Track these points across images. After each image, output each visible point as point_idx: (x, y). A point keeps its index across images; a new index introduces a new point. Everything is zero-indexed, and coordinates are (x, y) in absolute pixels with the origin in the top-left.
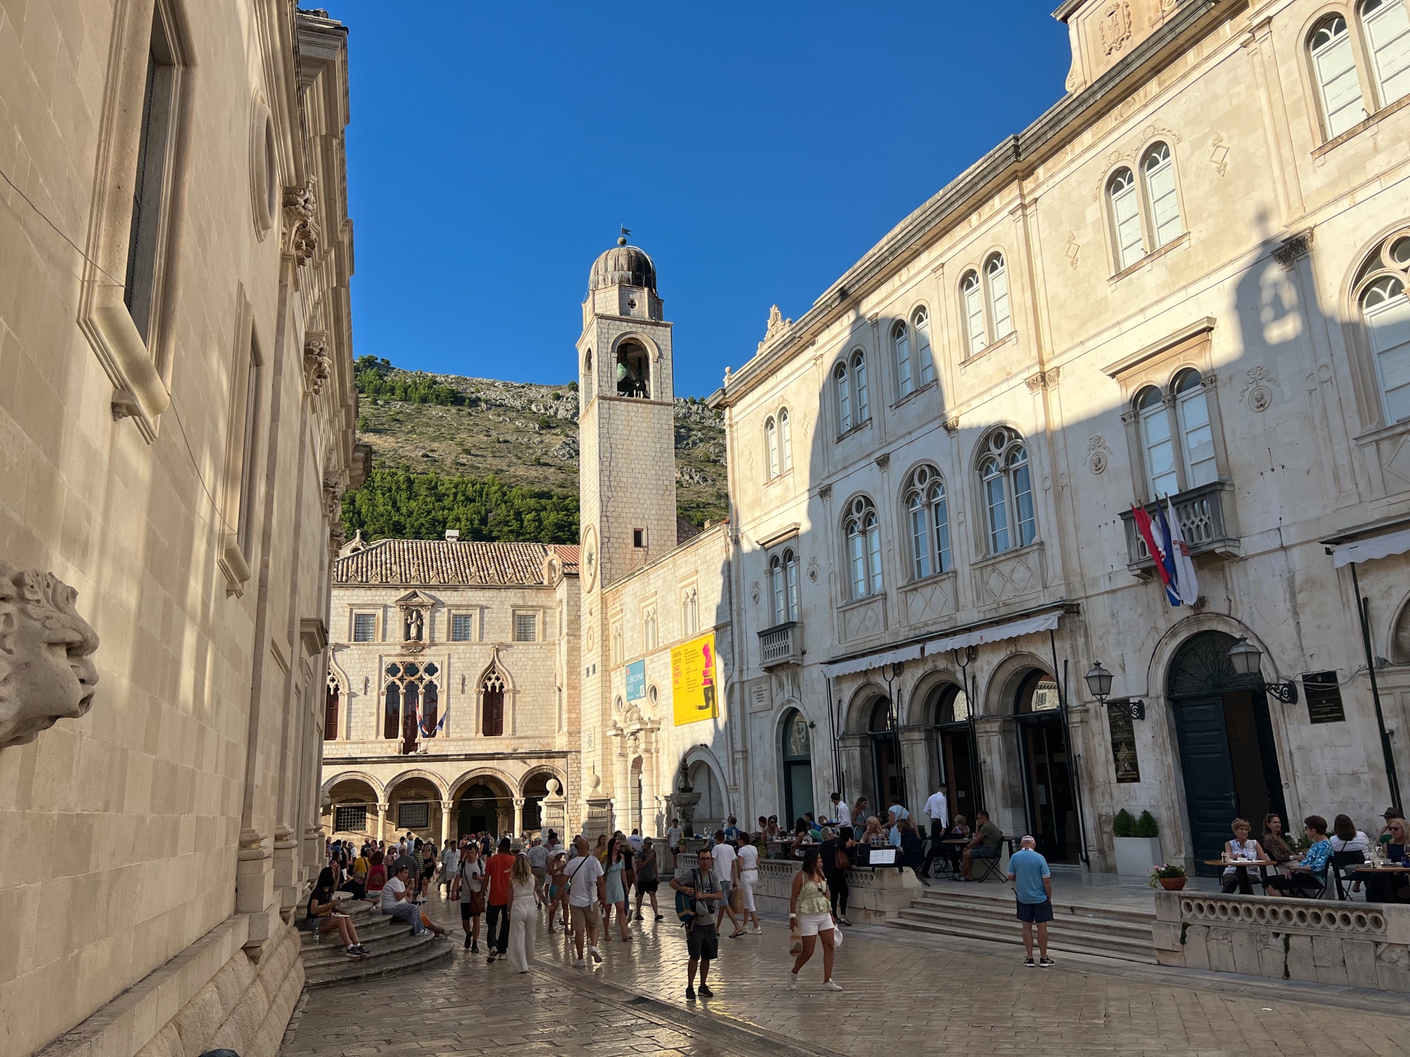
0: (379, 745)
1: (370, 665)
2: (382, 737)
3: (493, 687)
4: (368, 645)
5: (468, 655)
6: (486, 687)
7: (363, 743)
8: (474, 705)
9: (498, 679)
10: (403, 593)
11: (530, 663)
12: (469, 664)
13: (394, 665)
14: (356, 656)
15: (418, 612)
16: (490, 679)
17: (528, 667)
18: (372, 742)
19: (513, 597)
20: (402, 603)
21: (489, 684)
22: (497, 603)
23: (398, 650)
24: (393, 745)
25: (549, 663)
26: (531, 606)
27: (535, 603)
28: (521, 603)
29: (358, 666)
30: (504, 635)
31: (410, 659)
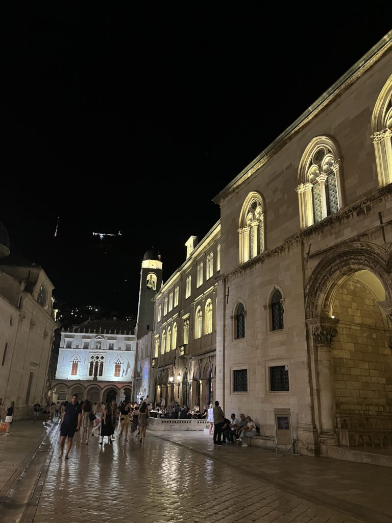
0: (87, 377)
2: (88, 375)
3: (118, 363)
6: (116, 363)
8: (113, 368)
11: (128, 357)
12: (112, 357)
16: (117, 361)
22: (121, 340)
24: (91, 377)
27: (131, 341)
31: (97, 355)
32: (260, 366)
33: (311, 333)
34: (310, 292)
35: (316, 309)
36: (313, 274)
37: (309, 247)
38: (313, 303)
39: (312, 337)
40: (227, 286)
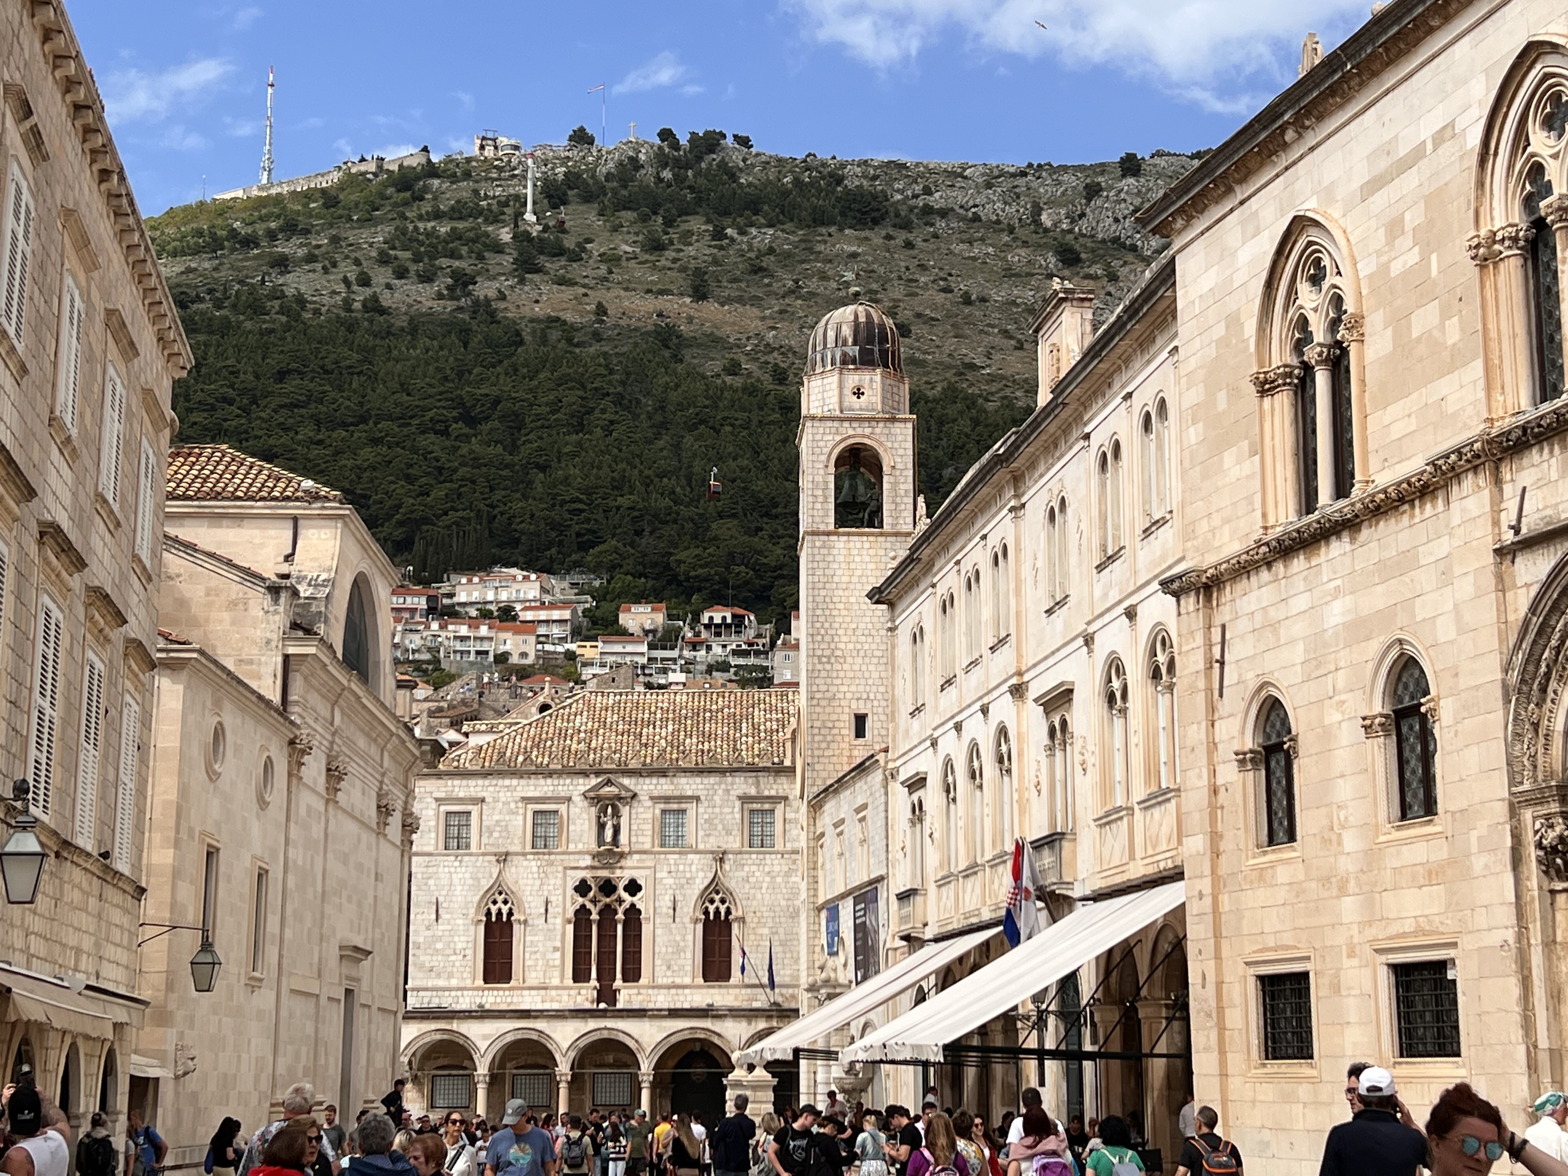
0: (565, 992)
1: (552, 882)
2: (569, 982)
3: (717, 912)
4: (550, 854)
5: (681, 868)
6: (706, 912)
7: (546, 988)
8: (690, 937)
9: (723, 901)
10: (594, 781)
11: (768, 879)
12: (683, 881)
13: (583, 882)
14: (535, 869)
15: (614, 807)
16: (712, 901)
17: (765, 885)
18: (557, 988)
19: (742, 785)
20: (592, 794)
21: (712, 909)
22: (720, 792)
23: (587, 861)
24: (583, 992)
25: (793, 879)
26: (768, 797)
27: (773, 793)
28: (753, 792)
29: (538, 882)
30: (731, 838)
31: (604, 873)
32: (1355, 962)
33: (1530, 839)
34: (1523, 681)
35: (1546, 747)
36: (1533, 609)
37: (1518, 498)
38: (1536, 726)
39: (1532, 854)
40: (1218, 621)
